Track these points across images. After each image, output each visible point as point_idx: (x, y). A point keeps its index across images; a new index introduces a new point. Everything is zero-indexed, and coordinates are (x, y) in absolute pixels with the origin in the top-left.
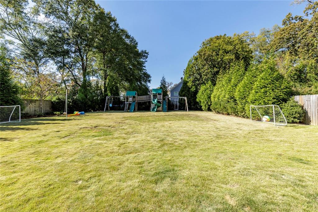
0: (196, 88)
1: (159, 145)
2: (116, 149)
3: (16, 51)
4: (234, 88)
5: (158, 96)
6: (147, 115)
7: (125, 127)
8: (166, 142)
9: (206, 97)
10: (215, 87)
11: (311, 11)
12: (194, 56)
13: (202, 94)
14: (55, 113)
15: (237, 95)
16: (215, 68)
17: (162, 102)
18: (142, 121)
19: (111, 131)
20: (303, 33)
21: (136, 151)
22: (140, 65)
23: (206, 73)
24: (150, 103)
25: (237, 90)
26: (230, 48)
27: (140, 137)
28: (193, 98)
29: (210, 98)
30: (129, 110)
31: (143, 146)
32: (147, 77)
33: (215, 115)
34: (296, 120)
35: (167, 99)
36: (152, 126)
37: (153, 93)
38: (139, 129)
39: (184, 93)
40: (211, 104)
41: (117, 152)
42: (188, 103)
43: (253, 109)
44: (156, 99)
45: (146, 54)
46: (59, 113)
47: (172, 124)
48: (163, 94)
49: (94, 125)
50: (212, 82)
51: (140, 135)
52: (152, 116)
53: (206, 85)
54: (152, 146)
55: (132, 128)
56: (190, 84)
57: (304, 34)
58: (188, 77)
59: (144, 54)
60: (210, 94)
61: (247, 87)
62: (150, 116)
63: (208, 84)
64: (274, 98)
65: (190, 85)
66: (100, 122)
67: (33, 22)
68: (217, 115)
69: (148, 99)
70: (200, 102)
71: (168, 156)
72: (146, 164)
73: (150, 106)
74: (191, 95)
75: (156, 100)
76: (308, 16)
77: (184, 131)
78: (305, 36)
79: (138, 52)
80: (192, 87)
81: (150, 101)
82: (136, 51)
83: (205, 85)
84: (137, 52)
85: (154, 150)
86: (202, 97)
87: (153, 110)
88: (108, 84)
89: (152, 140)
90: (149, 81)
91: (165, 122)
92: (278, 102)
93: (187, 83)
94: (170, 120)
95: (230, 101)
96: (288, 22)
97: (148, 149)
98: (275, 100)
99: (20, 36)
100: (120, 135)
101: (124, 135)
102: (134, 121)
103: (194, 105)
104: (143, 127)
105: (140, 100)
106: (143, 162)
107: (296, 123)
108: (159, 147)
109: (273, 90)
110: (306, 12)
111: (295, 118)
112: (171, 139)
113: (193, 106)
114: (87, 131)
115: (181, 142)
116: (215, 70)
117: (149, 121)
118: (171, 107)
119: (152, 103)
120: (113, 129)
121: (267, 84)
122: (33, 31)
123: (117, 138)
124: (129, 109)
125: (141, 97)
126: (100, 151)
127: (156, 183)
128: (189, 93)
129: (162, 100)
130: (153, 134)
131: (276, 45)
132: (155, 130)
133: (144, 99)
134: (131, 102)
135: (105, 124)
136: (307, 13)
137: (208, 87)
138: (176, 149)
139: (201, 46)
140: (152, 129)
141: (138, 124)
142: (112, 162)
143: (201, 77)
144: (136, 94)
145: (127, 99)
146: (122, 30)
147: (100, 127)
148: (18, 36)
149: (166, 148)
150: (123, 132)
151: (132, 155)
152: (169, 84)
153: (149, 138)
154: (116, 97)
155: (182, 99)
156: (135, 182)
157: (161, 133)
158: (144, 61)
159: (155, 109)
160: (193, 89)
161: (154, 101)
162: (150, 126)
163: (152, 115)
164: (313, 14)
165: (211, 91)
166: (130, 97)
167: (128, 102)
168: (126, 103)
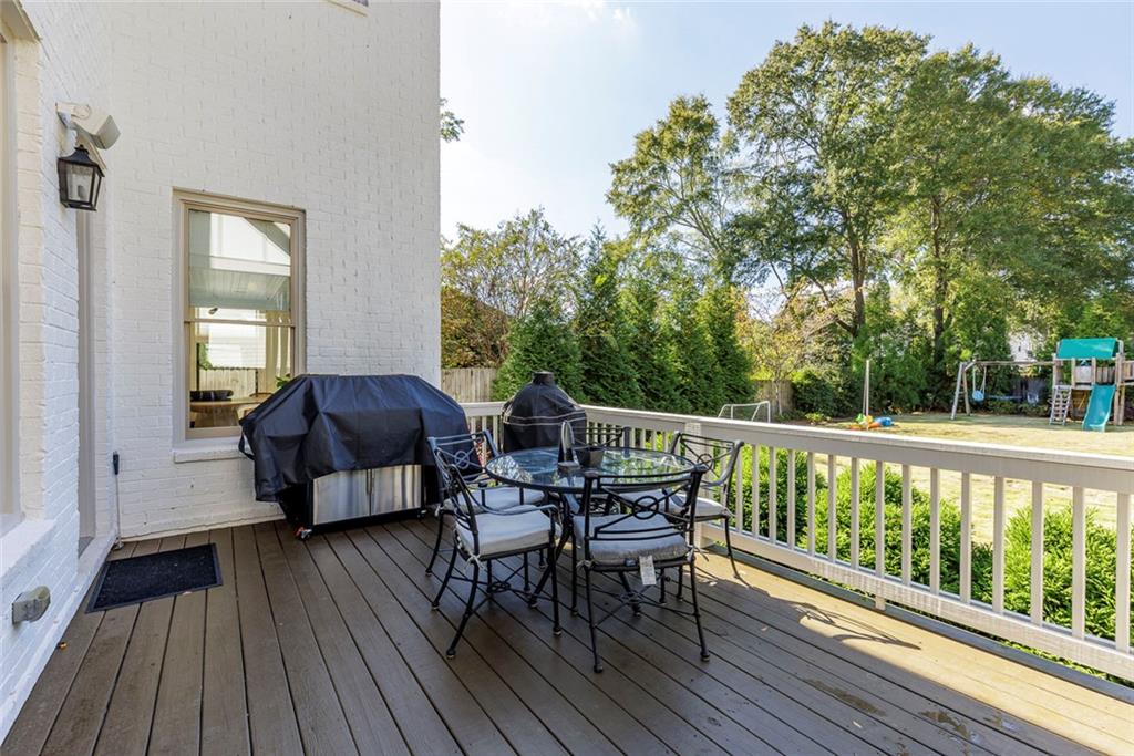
14: (808, 416)
30: (1078, 420)
46: (817, 416)
124: (1076, 413)
134: (1089, 384)
144: (1116, 350)
145: (1065, 369)
154: (1000, 363)
166: (1078, 363)
167: (1068, 383)
168: (1055, 386)
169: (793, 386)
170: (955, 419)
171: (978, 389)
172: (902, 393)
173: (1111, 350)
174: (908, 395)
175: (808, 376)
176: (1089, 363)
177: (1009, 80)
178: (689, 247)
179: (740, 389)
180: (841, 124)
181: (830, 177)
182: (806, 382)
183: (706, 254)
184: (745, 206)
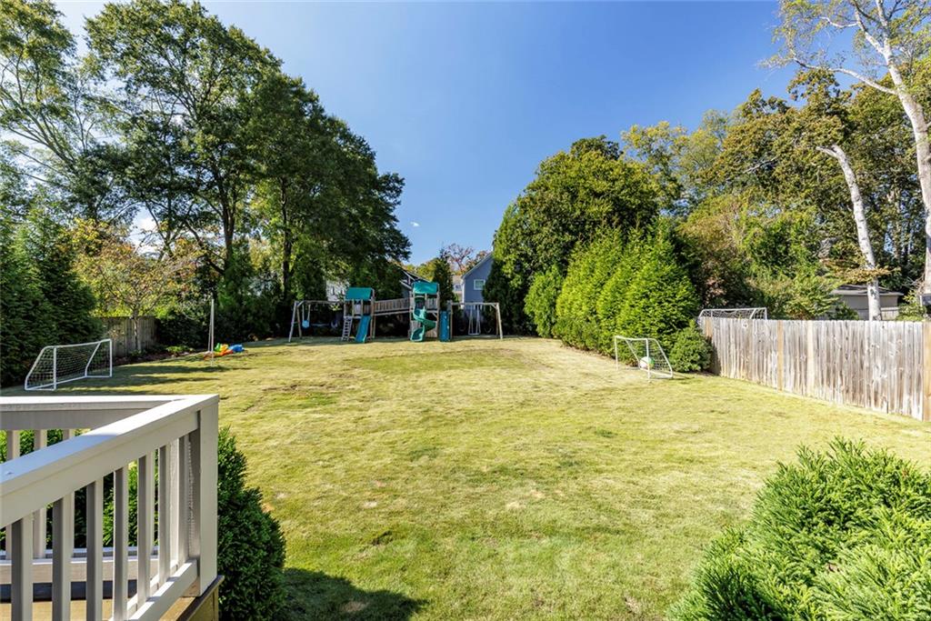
0: (525, 278)
1: (421, 418)
2: (351, 426)
3: (35, 174)
4: (599, 290)
5: (429, 302)
6: (400, 353)
7: (357, 387)
8: (432, 414)
9: (546, 304)
10: (566, 282)
11: (803, 89)
12: (518, 199)
13: (537, 297)
14: (169, 349)
15: (600, 307)
16: (567, 234)
17: (437, 317)
18: (390, 371)
19: (330, 395)
20: (782, 144)
21: (383, 428)
22: (383, 214)
23: (545, 245)
24: (407, 316)
25: (602, 298)
26: (601, 185)
27: (388, 406)
28: (516, 305)
29: (553, 305)
30: (354, 337)
31: (394, 421)
32: (400, 244)
33: (560, 349)
34: (695, 365)
35: (450, 308)
36: (411, 383)
37: (416, 295)
38: (385, 389)
39: (493, 291)
40: (556, 322)
41: (354, 431)
42: (502, 317)
43: (622, 343)
44: (422, 308)
45: (396, 184)
46: (179, 348)
47: (453, 379)
48: (441, 295)
49: (289, 383)
50: (560, 268)
51: (388, 402)
52: (411, 356)
53: (547, 272)
54: (409, 421)
55: (371, 389)
56: (508, 269)
57: (783, 148)
58: (504, 250)
59: (392, 184)
60: (555, 298)
61: (619, 293)
62: (406, 356)
63: (551, 271)
64: (661, 321)
65: (510, 271)
66: (297, 375)
67: (84, 96)
68: (564, 350)
69: (403, 308)
70: (533, 313)
71: (431, 434)
72: (399, 443)
73: (408, 326)
74: (512, 297)
75: (423, 311)
76: (798, 99)
77: (471, 394)
78: (786, 152)
79: (375, 176)
80: (513, 277)
81: (408, 314)
82: (370, 175)
83: (545, 273)
84: (373, 177)
85: (411, 427)
86: (537, 304)
87: (416, 336)
88: (295, 266)
89: (410, 410)
90: (406, 255)
91: (439, 372)
92: (670, 328)
93: (501, 267)
94: (450, 368)
95: (590, 318)
96: (754, 111)
97: (403, 425)
98: (663, 325)
99: (48, 134)
100: (349, 404)
101: (357, 403)
102: (371, 371)
103: (519, 322)
104: (393, 385)
105: (382, 310)
106: (396, 442)
107: (695, 371)
108: (420, 422)
109: (660, 303)
110: (793, 90)
111: (693, 362)
112: (441, 409)
113: (515, 326)
114: (280, 397)
115: (457, 413)
116: (568, 238)
117: (405, 371)
118: (461, 328)
119: (413, 319)
120: (331, 390)
121: (651, 291)
122: (82, 118)
123: (346, 409)
124: (353, 333)
125: (385, 302)
126: (328, 430)
127: (412, 461)
128: (507, 292)
129: (437, 312)
130: (412, 400)
131: (725, 169)
132: (416, 392)
133: (393, 309)
134: (359, 315)
135: (311, 380)
136: (796, 92)
137: (552, 278)
138: (446, 425)
139: (539, 172)
140: (410, 391)
141: (382, 380)
142: (351, 443)
143: (535, 251)
144: (371, 295)
145: (349, 306)
146: (332, 121)
147: (305, 387)
148: (45, 135)
149: (431, 423)
150: (355, 397)
151: (378, 434)
152: (464, 252)
153: (403, 408)
154: (320, 302)
155: (488, 307)
156: (387, 460)
157: (427, 399)
158: (392, 201)
159: (421, 335)
160: (516, 282)
161: (418, 313)
162: (407, 384)
163: (412, 353)
164: (808, 97)
165: (557, 289)
166: (355, 302)
167: (351, 314)
168: (345, 317)
169: (157, 322)
170: (291, 342)
171: (306, 319)
172: (257, 324)
173: (369, 296)
174: (262, 325)
175: (172, 312)
176: (360, 302)
177: (324, 114)
178: (37, 165)
179: (79, 328)
180: (212, 97)
181: (198, 139)
182: (170, 317)
183: (61, 177)
184: (117, 141)
